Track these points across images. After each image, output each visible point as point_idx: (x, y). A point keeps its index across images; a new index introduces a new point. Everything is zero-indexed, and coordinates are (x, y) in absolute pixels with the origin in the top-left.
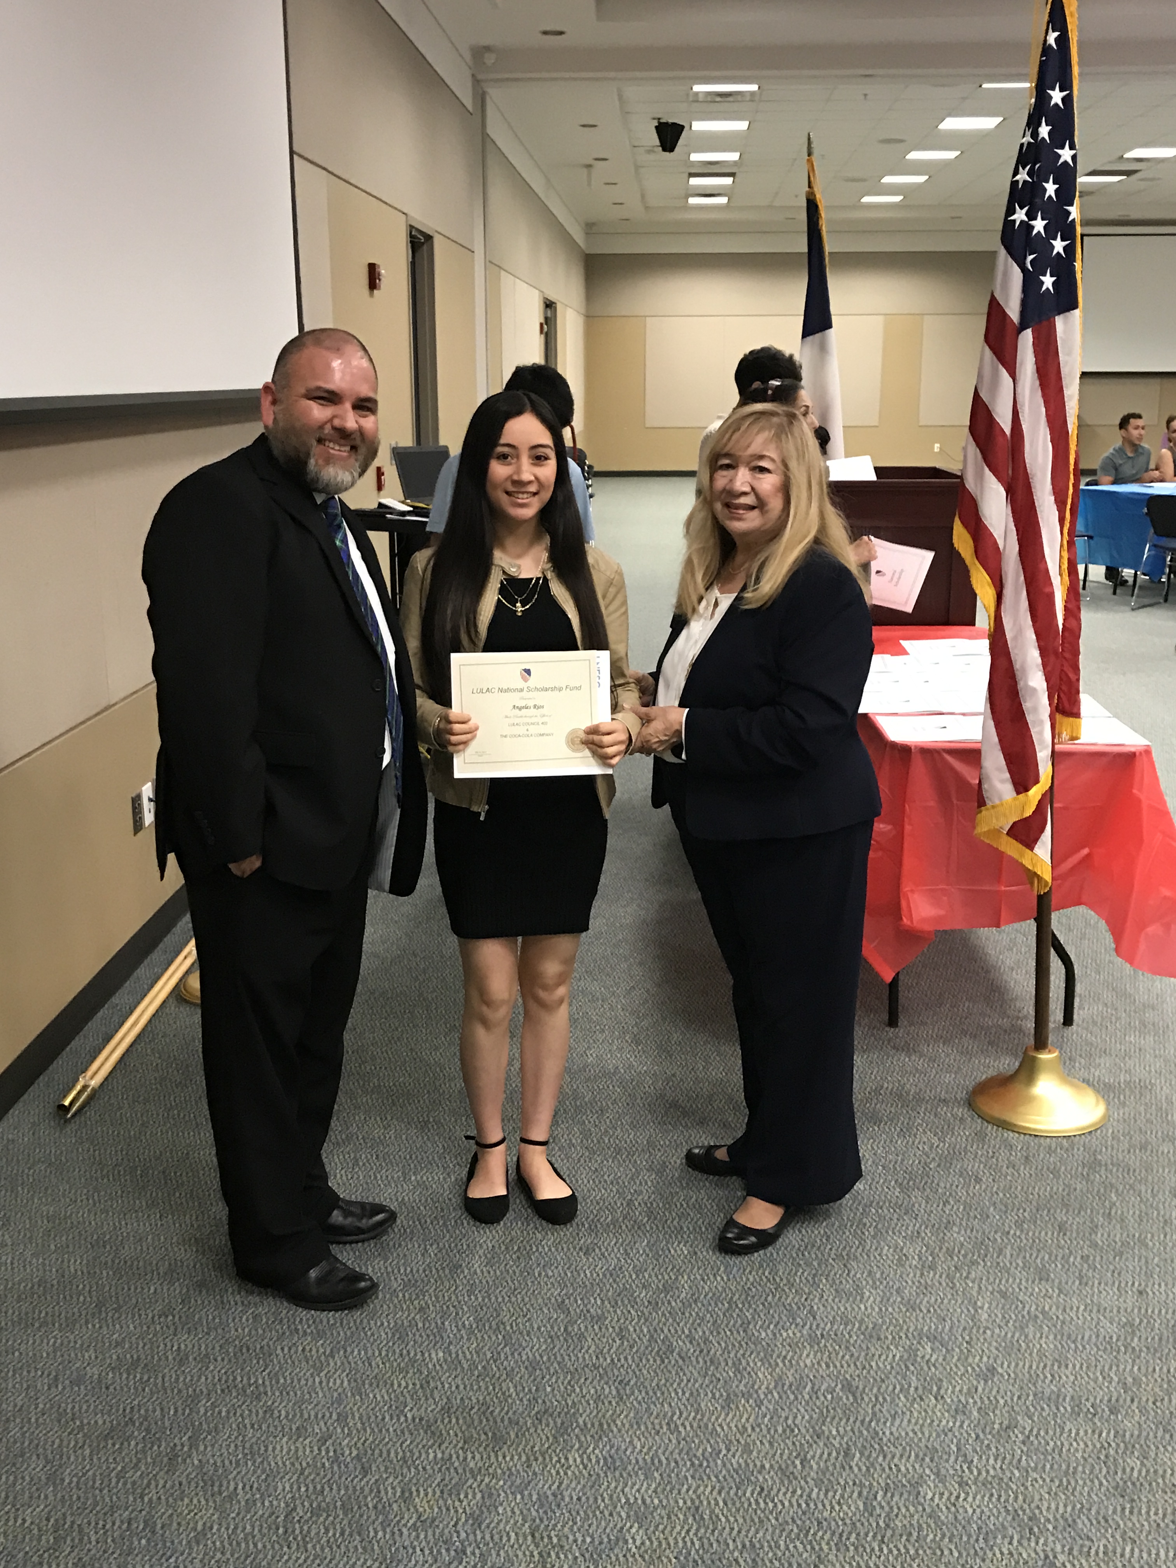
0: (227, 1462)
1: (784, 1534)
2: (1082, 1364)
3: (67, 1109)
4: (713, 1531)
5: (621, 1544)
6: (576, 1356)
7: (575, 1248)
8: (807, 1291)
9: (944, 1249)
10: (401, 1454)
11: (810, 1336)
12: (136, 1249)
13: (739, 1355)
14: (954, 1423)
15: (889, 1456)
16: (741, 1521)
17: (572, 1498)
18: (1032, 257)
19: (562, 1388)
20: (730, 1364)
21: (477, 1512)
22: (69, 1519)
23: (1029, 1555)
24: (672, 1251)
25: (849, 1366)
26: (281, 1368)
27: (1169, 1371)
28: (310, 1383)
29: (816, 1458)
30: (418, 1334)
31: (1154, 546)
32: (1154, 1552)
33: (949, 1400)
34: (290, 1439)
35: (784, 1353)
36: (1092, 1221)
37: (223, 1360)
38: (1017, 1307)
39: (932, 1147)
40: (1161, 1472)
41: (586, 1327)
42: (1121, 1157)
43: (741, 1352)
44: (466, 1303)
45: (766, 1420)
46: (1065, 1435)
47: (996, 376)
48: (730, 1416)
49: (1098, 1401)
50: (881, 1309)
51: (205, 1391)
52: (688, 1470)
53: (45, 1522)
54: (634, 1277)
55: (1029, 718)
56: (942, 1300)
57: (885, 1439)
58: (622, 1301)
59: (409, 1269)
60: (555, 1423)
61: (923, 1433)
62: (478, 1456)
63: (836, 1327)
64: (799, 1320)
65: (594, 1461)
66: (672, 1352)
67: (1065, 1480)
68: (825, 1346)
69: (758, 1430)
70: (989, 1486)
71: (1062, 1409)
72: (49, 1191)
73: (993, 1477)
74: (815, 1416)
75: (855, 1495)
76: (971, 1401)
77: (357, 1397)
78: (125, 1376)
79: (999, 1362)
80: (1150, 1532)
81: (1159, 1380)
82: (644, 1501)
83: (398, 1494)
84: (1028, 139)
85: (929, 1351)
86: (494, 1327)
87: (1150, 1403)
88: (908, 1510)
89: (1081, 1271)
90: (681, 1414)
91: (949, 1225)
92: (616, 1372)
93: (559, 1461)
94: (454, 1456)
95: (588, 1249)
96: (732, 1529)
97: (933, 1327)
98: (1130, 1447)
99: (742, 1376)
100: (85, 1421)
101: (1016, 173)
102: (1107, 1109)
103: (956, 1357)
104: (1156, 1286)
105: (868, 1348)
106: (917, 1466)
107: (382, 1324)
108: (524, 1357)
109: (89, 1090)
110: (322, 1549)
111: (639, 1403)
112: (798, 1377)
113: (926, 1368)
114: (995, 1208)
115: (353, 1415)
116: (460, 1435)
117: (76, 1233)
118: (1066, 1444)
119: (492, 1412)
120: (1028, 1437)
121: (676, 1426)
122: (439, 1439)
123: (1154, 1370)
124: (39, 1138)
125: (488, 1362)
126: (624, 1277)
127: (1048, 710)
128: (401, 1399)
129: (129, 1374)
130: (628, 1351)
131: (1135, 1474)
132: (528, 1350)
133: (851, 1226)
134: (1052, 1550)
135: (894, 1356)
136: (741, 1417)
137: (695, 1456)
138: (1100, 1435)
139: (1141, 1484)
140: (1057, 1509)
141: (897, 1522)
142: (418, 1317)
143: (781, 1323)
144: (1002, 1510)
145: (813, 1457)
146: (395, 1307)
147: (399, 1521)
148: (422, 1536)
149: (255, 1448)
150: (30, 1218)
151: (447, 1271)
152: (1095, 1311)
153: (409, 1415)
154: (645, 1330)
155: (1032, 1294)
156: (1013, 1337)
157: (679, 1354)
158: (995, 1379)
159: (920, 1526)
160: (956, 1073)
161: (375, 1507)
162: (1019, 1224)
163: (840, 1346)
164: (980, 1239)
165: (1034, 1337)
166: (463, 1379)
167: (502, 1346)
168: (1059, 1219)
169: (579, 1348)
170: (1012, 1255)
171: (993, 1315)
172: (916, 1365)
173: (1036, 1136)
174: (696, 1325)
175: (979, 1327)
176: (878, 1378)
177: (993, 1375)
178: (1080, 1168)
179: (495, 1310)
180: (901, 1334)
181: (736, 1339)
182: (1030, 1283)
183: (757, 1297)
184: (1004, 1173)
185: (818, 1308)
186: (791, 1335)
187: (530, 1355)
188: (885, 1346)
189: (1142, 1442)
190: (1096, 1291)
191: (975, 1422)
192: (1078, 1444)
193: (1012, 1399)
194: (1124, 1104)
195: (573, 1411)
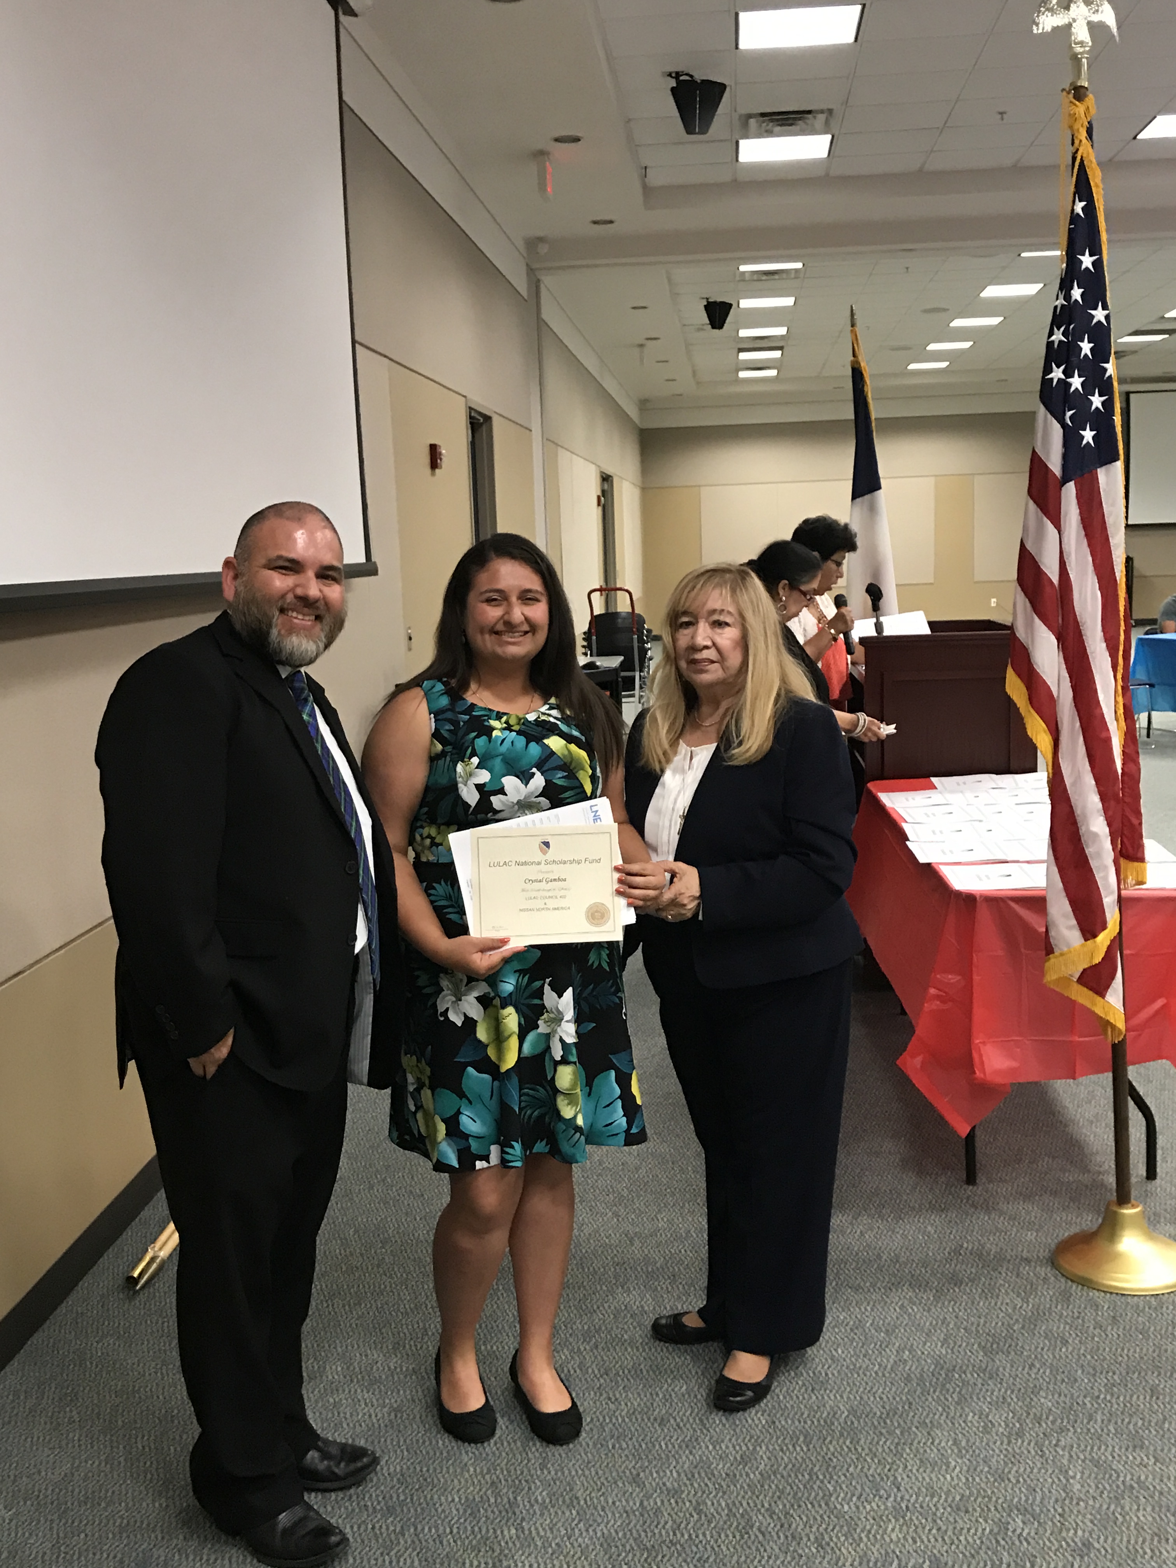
3: (136, 1281)
6: (652, 1531)
7: (649, 1419)
8: (890, 1460)
9: (1032, 1416)
11: (894, 1507)
13: (821, 1529)
18: (1071, 412)
20: (812, 1538)
24: (750, 1421)
25: (936, 1540)
30: (489, 1510)
35: (868, 1527)
38: (1111, 1476)
39: (1015, 1308)
41: (662, 1502)
43: (824, 1526)
44: (538, 1477)
47: (1040, 526)
50: (967, 1479)
54: (711, 1447)
55: (1093, 863)
56: (1032, 1469)
58: (699, 1473)
63: (921, 1499)
64: (882, 1492)
66: (752, 1527)
68: (911, 1519)
72: (117, 1366)
79: (1095, 1536)
84: (1061, 301)
85: (1021, 1524)
86: (568, 1501)
91: (1036, 1391)
92: (694, 1549)
99: (826, 1552)
101: (1051, 334)
103: (1049, 1532)
105: (956, 1521)
107: (453, 1500)
108: (599, 1534)
109: (158, 1261)
112: (883, 1552)
113: (1017, 1543)
114: (1083, 1371)
117: (144, 1408)
124: (108, 1310)
125: (562, 1539)
126: (700, 1448)
127: (1111, 855)
130: (706, 1526)
132: (602, 1526)
133: (934, 1392)
135: (984, 1530)
142: (489, 1492)
143: (864, 1495)
146: (467, 1481)
150: (98, 1394)
151: (519, 1444)
154: (723, 1504)
155: (1126, 1463)
156: (1108, 1508)
157: (759, 1529)
158: (1092, 1555)
160: (1037, 1231)
162: (1110, 1387)
163: (926, 1519)
164: (1068, 1404)
165: (1131, 1509)
166: (536, 1557)
167: (576, 1522)
168: (1151, 1381)
169: (655, 1523)
170: (1103, 1421)
171: (1086, 1485)
172: (1007, 1539)
173: (1123, 1295)
174: (776, 1498)
175: (1072, 1498)
176: (967, 1554)
177: (1089, 1549)
178: (1170, 1328)
179: (569, 1484)
180: (990, 1506)
181: (818, 1512)
182: (1123, 1450)
183: (838, 1468)
184: (1090, 1334)
185: (902, 1479)
186: (875, 1508)
187: (605, 1531)
188: (973, 1519)
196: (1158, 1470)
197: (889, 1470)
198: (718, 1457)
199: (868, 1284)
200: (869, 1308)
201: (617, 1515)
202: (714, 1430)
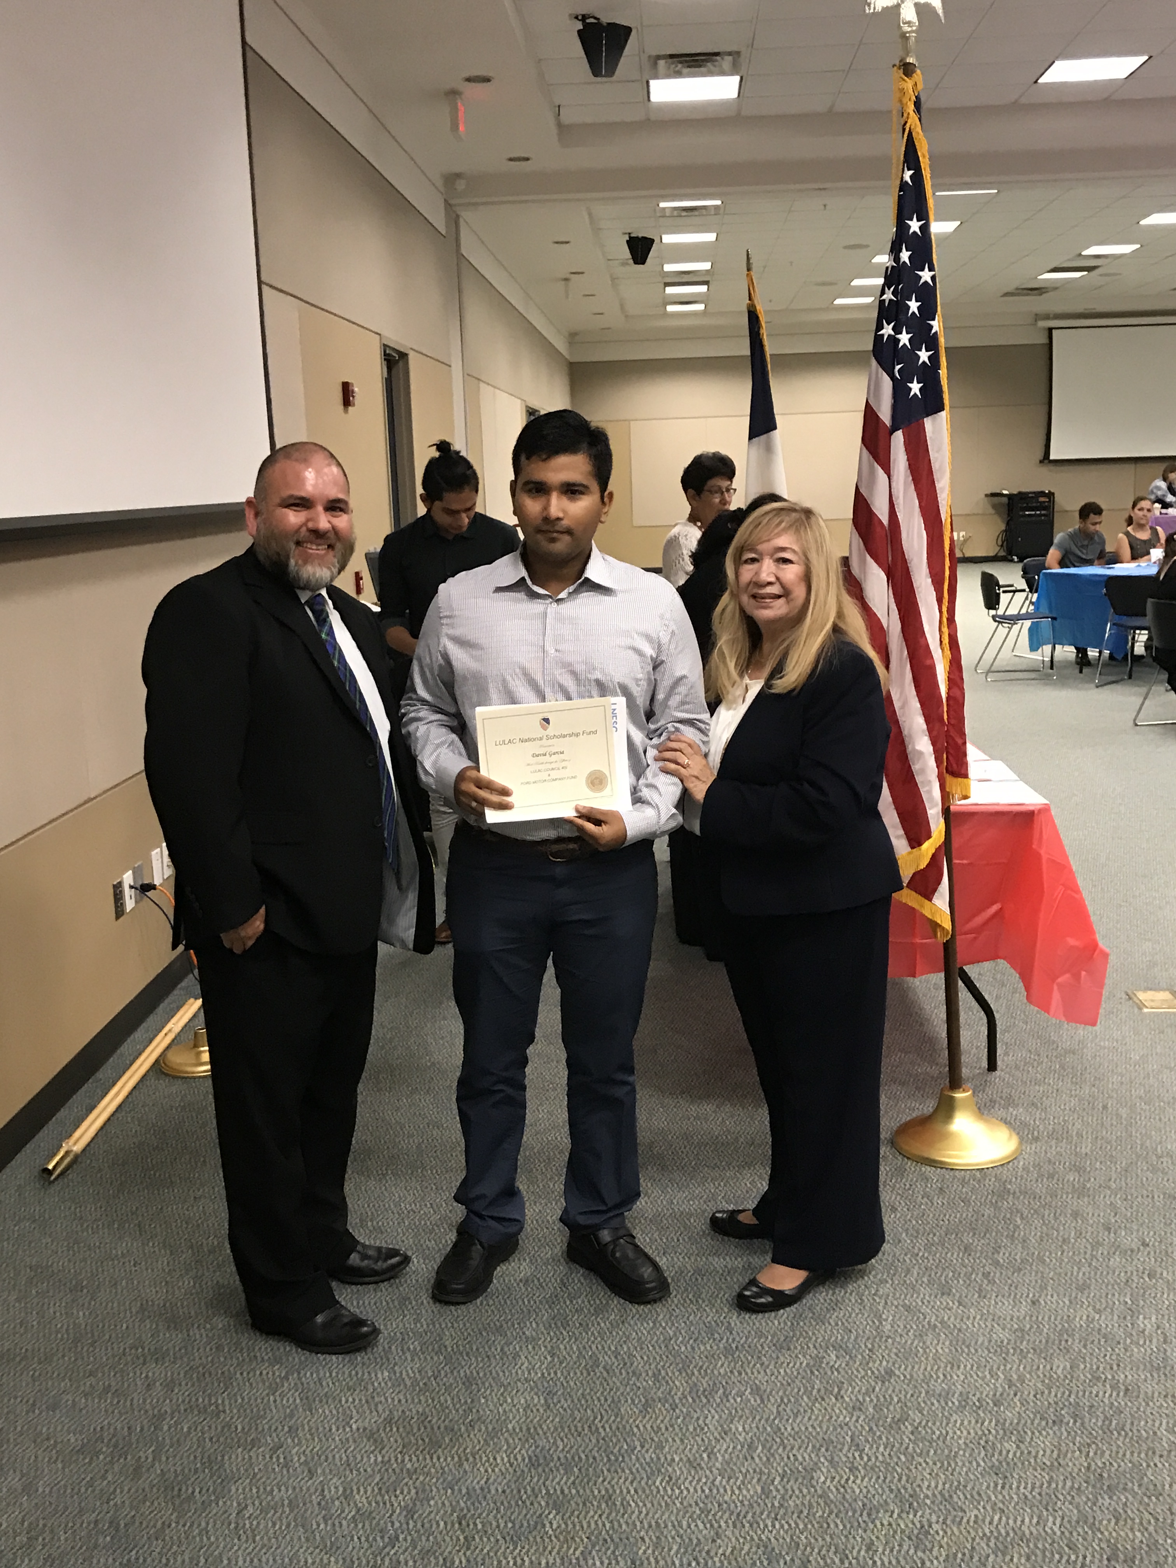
0: (186, 1471)
1: (687, 1515)
2: (972, 1366)
3: (50, 1172)
4: (623, 1514)
5: (539, 1527)
6: (510, 1372)
10: (345, 1458)
11: (725, 1348)
12: (111, 1292)
13: (659, 1367)
14: (851, 1418)
15: (789, 1448)
16: (649, 1505)
17: (497, 1490)
18: (900, 366)
19: (495, 1400)
20: (650, 1373)
21: (411, 1505)
22: (41, 1522)
23: (907, 1526)
25: (759, 1372)
26: (239, 1390)
27: (1051, 1369)
28: (265, 1401)
29: (722, 1452)
31: (1114, 624)
32: (1019, 1519)
33: (847, 1399)
34: (245, 1449)
35: (701, 1364)
36: (996, 1242)
37: (187, 1385)
38: (918, 1319)
40: (1033, 1453)
41: (521, 1347)
42: (1029, 1188)
43: (662, 1364)
45: (679, 1421)
46: (950, 1425)
47: (872, 473)
48: (647, 1417)
49: (984, 1396)
50: (792, 1324)
51: (169, 1411)
52: (605, 1464)
53: (18, 1525)
54: (568, 1303)
55: (919, 779)
57: (786, 1434)
58: (555, 1324)
59: (361, 1302)
60: (487, 1428)
61: (821, 1427)
62: (414, 1459)
63: (750, 1340)
64: (716, 1335)
65: (520, 1459)
66: (598, 1367)
67: (946, 1463)
68: (739, 1356)
69: (671, 1429)
70: (877, 1470)
71: (950, 1404)
72: (33, 1245)
73: (882, 1462)
74: (723, 1416)
75: (755, 1480)
76: (868, 1399)
77: (308, 1412)
78: (96, 1401)
79: (897, 1366)
80: (1017, 1504)
81: (1041, 1376)
82: (562, 1492)
83: (340, 1492)
84: (892, 263)
85: (834, 1358)
86: (437, 1349)
87: (1031, 1396)
88: (801, 1491)
89: (981, 1285)
90: (602, 1418)
92: (546, 1384)
93: (488, 1461)
94: (393, 1460)
95: (527, 1281)
96: (640, 1512)
97: (840, 1338)
98: (1008, 1433)
99: (661, 1385)
100: (59, 1440)
101: (883, 293)
102: (1020, 1145)
103: (858, 1363)
104: (1049, 1297)
105: (778, 1358)
106: (813, 1456)
108: (462, 1374)
109: (72, 1155)
110: (269, 1539)
111: (565, 1410)
112: (711, 1383)
113: (829, 1373)
115: (303, 1426)
116: (399, 1441)
117: (56, 1280)
118: (951, 1433)
119: (430, 1422)
120: (917, 1428)
121: (597, 1429)
122: (379, 1445)
123: (1038, 1367)
124: (25, 1199)
125: (429, 1378)
126: (559, 1303)
127: (936, 771)
128: (348, 1412)
129: (100, 1399)
130: (557, 1366)
131: (1011, 1456)
132: (466, 1368)
134: (928, 1520)
135: (801, 1364)
136: (656, 1419)
137: (612, 1452)
138: (982, 1424)
139: (1015, 1464)
140: (936, 1487)
141: (790, 1502)
143: (700, 1339)
144: (887, 1490)
145: (719, 1451)
147: (340, 1515)
148: (360, 1526)
149: (213, 1458)
151: (396, 1303)
152: (989, 1320)
153: (354, 1427)
154: (575, 1348)
155: (933, 1307)
156: (912, 1343)
157: (604, 1368)
158: (892, 1381)
159: (811, 1506)
161: (319, 1504)
162: (928, 1246)
163: (752, 1357)
164: (891, 1261)
165: (931, 1343)
166: (405, 1394)
167: (443, 1365)
168: (966, 1241)
170: (918, 1274)
171: (895, 1326)
172: (821, 1371)
173: (952, 1169)
174: (622, 1342)
175: (882, 1337)
176: (785, 1382)
177: (891, 1377)
178: (990, 1197)
179: (439, 1335)
180: (810, 1345)
181: (657, 1353)
182: (933, 1297)
183: (680, 1317)
184: (919, 1203)
185: (736, 1324)
187: (468, 1372)
188: (793, 1356)
189: (1020, 1429)
190: (993, 1302)
191: (870, 1417)
192: (962, 1432)
193: (905, 1397)
194: (1036, 1139)
195: (503, 1418)
196: (960, 1312)
197: (725, 1318)
198: (574, 1310)
199: (723, 1163)
200: (722, 1184)
201: (480, 1359)
202: (573, 1288)
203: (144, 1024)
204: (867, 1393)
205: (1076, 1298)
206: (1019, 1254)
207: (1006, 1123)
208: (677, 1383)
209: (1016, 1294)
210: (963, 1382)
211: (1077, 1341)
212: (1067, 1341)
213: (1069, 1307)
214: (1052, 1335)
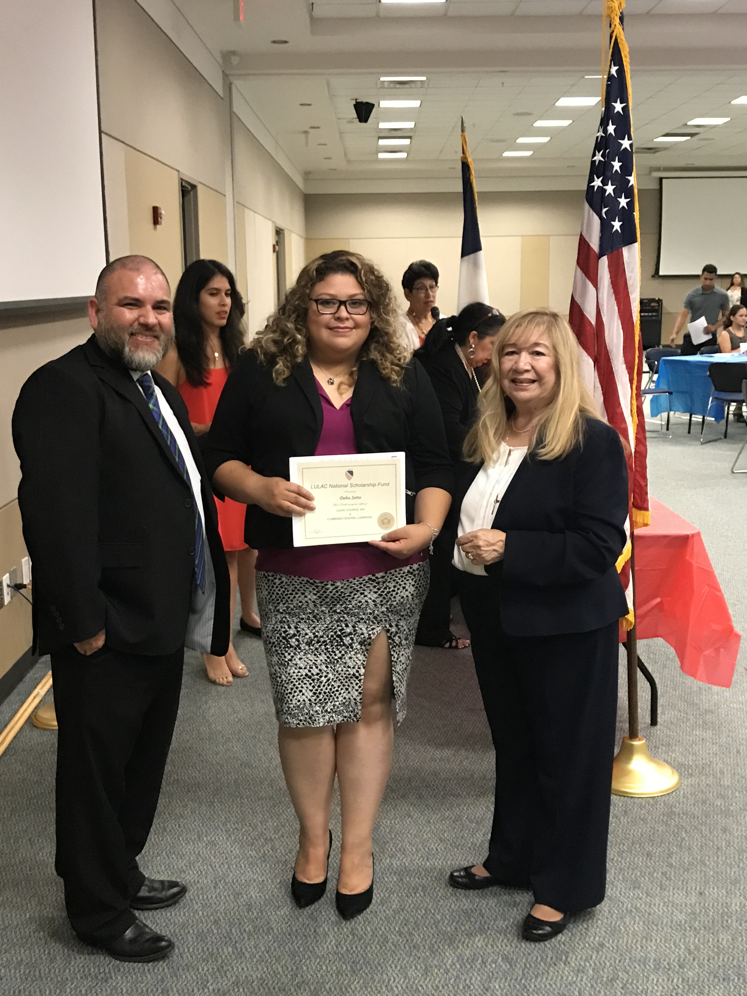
2: (661, 939)
6: (323, 947)
11: (480, 928)
12: (14, 890)
13: (433, 942)
14: (577, 978)
18: (606, 209)
19: (314, 967)
20: (427, 947)
24: (386, 879)
25: (506, 946)
27: (718, 941)
30: (214, 937)
31: (715, 398)
33: (573, 965)
35: (463, 940)
36: (669, 850)
42: (689, 809)
43: (434, 940)
44: (246, 917)
45: (452, 981)
46: (649, 982)
47: (584, 286)
48: (428, 979)
49: (671, 961)
51: (69, 978)
57: (531, 990)
59: (205, 897)
61: (556, 985)
63: (497, 922)
64: (472, 919)
66: (387, 942)
68: (490, 934)
69: (446, 987)
71: (647, 966)
74: (484, 978)
76: (588, 964)
77: (175, 978)
78: (13, 971)
79: (606, 940)
81: (712, 946)
84: (601, 134)
86: (266, 930)
87: (706, 961)
89: (661, 881)
90: (394, 980)
92: (350, 956)
98: (692, 987)
99: (435, 955)
101: (594, 155)
102: (680, 779)
103: (578, 938)
107: (189, 932)
108: (287, 949)
111: (366, 974)
112: (472, 954)
113: (558, 946)
115: (172, 988)
118: (650, 988)
119: (267, 984)
120: (626, 985)
121: (392, 988)
123: (709, 941)
128: (205, 978)
129: (16, 969)
130: (357, 943)
132: (289, 944)
136: (435, 980)
138: (672, 982)
142: (213, 927)
143: (461, 921)
151: (232, 897)
152: (670, 906)
153: (211, 988)
154: (369, 929)
156: (616, 924)
157: (392, 943)
158: (604, 951)
165: (630, 924)
166: (246, 964)
167: (272, 942)
168: (647, 849)
169: (324, 942)
170: (615, 873)
173: (632, 797)
174: (403, 924)
176: (526, 953)
177: (603, 947)
178: (661, 817)
181: (430, 932)
185: (486, 911)
186: (468, 928)
187: (291, 948)
189: (700, 984)
190: (671, 894)
191: (591, 977)
192: (658, 987)
193: (615, 962)
194: (691, 775)
195: (321, 981)
196: (648, 900)
197: (477, 906)
199: (465, 793)
200: (465, 808)
201: (299, 938)
203: (16, 690)
204: (586, 960)
205: (731, 890)
206: (687, 858)
207: (667, 762)
208: (447, 954)
209: (687, 888)
210: (656, 951)
211: (734, 921)
212: (727, 921)
213: (726, 897)
214: (716, 917)
